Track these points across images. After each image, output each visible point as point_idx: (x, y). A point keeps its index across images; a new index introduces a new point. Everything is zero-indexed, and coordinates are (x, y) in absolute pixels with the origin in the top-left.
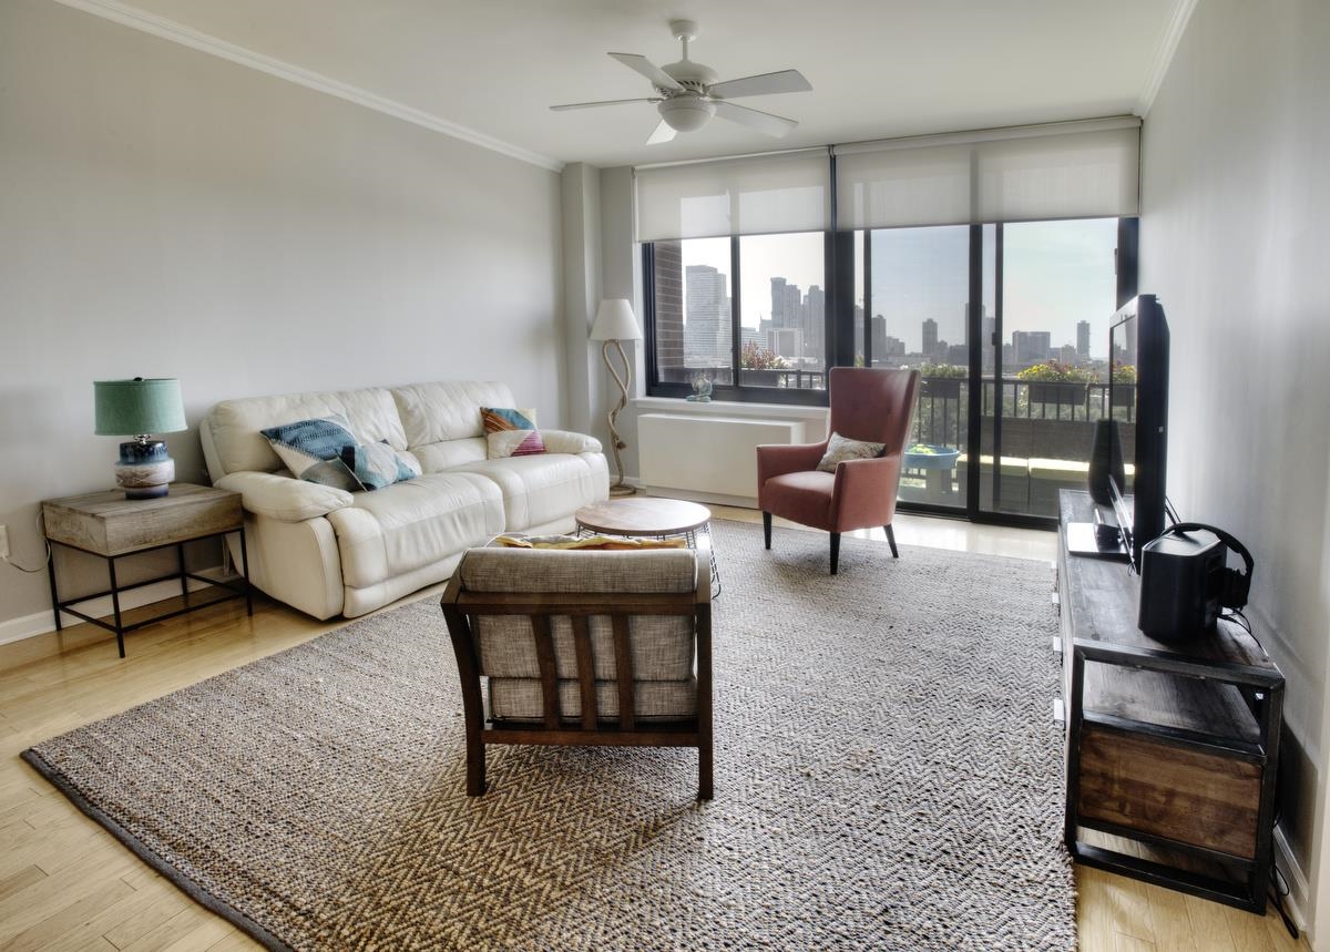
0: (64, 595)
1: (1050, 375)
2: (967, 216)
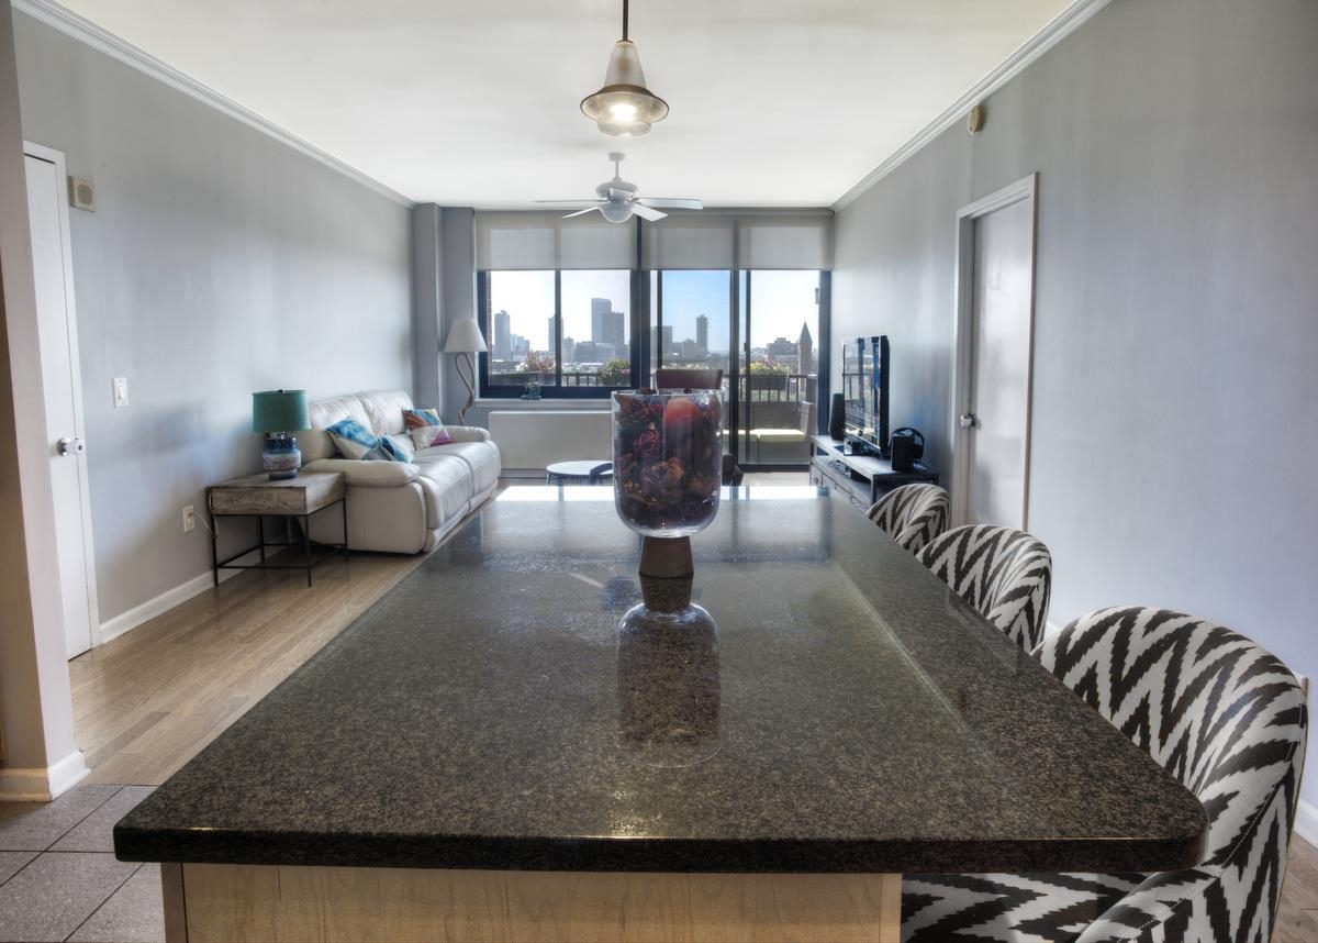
0: (220, 558)
1: (763, 370)
2: (731, 265)
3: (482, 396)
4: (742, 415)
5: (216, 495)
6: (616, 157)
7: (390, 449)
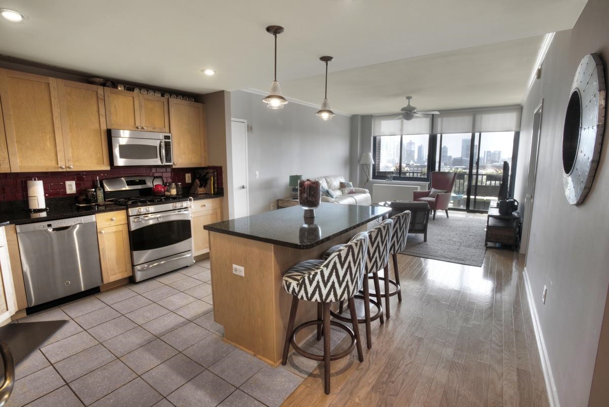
2: (471, 130)
3: (373, 178)
4: (473, 191)
5: (279, 202)
6: (409, 98)
7: (329, 193)
